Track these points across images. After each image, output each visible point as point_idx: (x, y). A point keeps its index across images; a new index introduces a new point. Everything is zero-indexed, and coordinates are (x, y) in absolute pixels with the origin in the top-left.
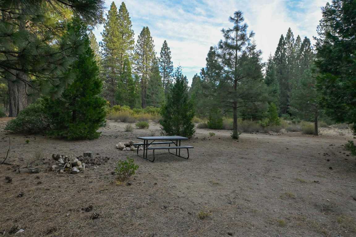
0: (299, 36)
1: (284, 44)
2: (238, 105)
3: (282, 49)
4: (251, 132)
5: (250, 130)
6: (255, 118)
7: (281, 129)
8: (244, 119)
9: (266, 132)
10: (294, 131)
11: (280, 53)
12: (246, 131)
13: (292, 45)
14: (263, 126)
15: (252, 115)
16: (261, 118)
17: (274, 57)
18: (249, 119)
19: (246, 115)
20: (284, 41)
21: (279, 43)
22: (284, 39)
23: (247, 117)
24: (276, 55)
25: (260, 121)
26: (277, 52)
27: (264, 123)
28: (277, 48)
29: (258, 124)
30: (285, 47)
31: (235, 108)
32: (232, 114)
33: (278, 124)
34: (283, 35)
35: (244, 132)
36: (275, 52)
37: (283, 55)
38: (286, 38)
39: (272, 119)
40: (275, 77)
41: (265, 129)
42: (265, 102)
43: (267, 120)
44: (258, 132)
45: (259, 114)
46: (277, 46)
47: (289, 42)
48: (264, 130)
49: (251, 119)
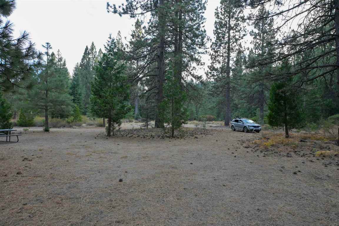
0: (100, 49)
1: (89, 54)
2: (49, 108)
3: (87, 58)
4: (59, 127)
5: (59, 125)
6: (62, 116)
7: (82, 124)
8: (53, 117)
9: (71, 127)
10: (91, 125)
11: (85, 60)
12: (55, 127)
13: (95, 56)
14: (69, 123)
15: (60, 114)
16: (67, 116)
17: (80, 63)
18: (58, 117)
19: (54, 114)
20: (89, 52)
21: (85, 52)
22: (89, 50)
23: (56, 116)
24: (82, 62)
25: (66, 119)
26: (83, 59)
27: (70, 120)
28: (83, 56)
29: (65, 121)
30: (89, 56)
31: (46, 110)
32: (44, 114)
33: (80, 120)
34: (88, 47)
35: (53, 127)
36: (81, 59)
37: (88, 62)
38: (90, 49)
39: (76, 117)
40: (80, 83)
41: (71, 124)
42: (68, 106)
43: (72, 118)
44: (65, 127)
45: (66, 113)
46: (83, 55)
47: (93, 53)
48: (69, 125)
49: (59, 117)
